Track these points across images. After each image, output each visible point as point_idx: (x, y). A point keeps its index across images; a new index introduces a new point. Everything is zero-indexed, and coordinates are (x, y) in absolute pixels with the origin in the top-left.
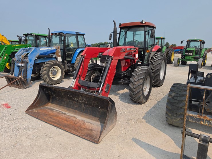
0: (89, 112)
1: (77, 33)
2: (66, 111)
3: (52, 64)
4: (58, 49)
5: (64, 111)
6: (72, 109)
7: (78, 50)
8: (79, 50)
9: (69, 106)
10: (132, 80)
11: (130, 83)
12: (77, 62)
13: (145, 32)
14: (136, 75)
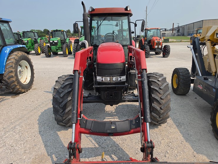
7: (6, 49)
8: (9, 49)
10: (157, 98)
11: (153, 103)
12: (7, 70)
13: (129, 23)
14: (160, 89)
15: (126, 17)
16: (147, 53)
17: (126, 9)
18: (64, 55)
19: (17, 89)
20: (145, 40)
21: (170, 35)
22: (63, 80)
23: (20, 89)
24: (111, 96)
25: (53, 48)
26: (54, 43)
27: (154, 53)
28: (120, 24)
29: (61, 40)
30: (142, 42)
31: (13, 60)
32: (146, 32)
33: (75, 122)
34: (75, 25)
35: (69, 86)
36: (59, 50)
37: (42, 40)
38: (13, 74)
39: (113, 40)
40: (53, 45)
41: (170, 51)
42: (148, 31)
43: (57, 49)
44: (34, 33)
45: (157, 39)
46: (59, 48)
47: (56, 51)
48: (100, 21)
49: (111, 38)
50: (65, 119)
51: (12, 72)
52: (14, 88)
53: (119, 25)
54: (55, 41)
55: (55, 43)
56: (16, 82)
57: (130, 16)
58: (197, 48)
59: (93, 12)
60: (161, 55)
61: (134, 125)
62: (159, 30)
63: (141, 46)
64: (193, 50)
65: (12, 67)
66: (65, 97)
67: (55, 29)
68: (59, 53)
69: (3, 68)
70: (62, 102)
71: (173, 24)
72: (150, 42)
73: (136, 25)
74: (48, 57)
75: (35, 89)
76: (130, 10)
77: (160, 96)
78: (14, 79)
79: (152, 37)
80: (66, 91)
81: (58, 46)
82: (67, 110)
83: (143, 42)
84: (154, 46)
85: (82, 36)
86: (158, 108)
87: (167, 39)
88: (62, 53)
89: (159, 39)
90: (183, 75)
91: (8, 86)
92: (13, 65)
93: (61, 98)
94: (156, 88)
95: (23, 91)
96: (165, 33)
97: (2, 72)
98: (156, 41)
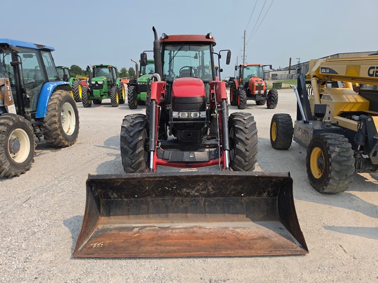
0: (218, 209)
1: (38, 46)
2: (163, 223)
3: (11, 124)
4: (6, 85)
5: (156, 223)
6: (174, 214)
7: (49, 86)
8: (52, 86)
9: (164, 210)
10: (241, 137)
11: (238, 144)
12: (49, 114)
13: (212, 53)
14: (246, 128)
15: (208, 47)
16: (243, 102)
17: (208, 37)
18: (113, 104)
19: (59, 140)
20: (240, 83)
21: (286, 77)
22: (132, 119)
23: (63, 141)
24: (189, 135)
25: (96, 92)
26: (97, 85)
27: (254, 102)
28: (201, 55)
29: (108, 82)
30: (235, 85)
31: (55, 101)
32: (240, 70)
33: (153, 149)
34: (143, 56)
35: (139, 125)
36: (104, 96)
37: (76, 81)
38: (56, 119)
39: (191, 75)
40: (96, 88)
41: (277, 99)
42: (245, 69)
43: (102, 94)
44: (63, 69)
45: (257, 81)
46: (104, 92)
47: (100, 97)
48: (174, 51)
49: (188, 72)
50: (135, 162)
51: (55, 116)
52: (55, 139)
53: (199, 56)
54: (99, 83)
55: (99, 84)
56: (59, 130)
57: (213, 46)
58: (302, 88)
59: (166, 40)
60: (265, 106)
61: (213, 155)
62: (261, 68)
63: (233, 91)
64: (296, 90)
65: (55, 109)
66: (136, 136)
67: (99, 64)
68: (104, 101)
69: (44, 110)
70: (132, 141)
71: (290, 59)
72: (247, 85)
73: (220, 57)
74: (87, 107)
75: (81, 143)
76: (212, 38)
77: (245, 135)
78: (57, 126)
79: (251, 77)
80: (137, 130)
81: (103, 90)
82: (137, 152)
83: (237, 86)
84: (253, 91)
85: (142, 74)
86: (243, 150)
87: (279, 83)
88: (109, 101)
89: (261, 81)
90: (282, 123)
91: (48, 135)
92: (57, 107)
93: (131, 137)
94: (241, 127)
95: (66, 143)
96: (277, 75)
97: (43, 115)
98: (256, 84)
